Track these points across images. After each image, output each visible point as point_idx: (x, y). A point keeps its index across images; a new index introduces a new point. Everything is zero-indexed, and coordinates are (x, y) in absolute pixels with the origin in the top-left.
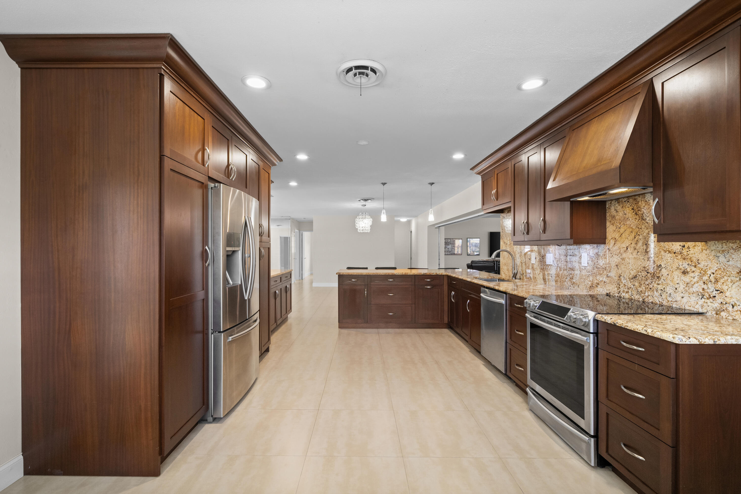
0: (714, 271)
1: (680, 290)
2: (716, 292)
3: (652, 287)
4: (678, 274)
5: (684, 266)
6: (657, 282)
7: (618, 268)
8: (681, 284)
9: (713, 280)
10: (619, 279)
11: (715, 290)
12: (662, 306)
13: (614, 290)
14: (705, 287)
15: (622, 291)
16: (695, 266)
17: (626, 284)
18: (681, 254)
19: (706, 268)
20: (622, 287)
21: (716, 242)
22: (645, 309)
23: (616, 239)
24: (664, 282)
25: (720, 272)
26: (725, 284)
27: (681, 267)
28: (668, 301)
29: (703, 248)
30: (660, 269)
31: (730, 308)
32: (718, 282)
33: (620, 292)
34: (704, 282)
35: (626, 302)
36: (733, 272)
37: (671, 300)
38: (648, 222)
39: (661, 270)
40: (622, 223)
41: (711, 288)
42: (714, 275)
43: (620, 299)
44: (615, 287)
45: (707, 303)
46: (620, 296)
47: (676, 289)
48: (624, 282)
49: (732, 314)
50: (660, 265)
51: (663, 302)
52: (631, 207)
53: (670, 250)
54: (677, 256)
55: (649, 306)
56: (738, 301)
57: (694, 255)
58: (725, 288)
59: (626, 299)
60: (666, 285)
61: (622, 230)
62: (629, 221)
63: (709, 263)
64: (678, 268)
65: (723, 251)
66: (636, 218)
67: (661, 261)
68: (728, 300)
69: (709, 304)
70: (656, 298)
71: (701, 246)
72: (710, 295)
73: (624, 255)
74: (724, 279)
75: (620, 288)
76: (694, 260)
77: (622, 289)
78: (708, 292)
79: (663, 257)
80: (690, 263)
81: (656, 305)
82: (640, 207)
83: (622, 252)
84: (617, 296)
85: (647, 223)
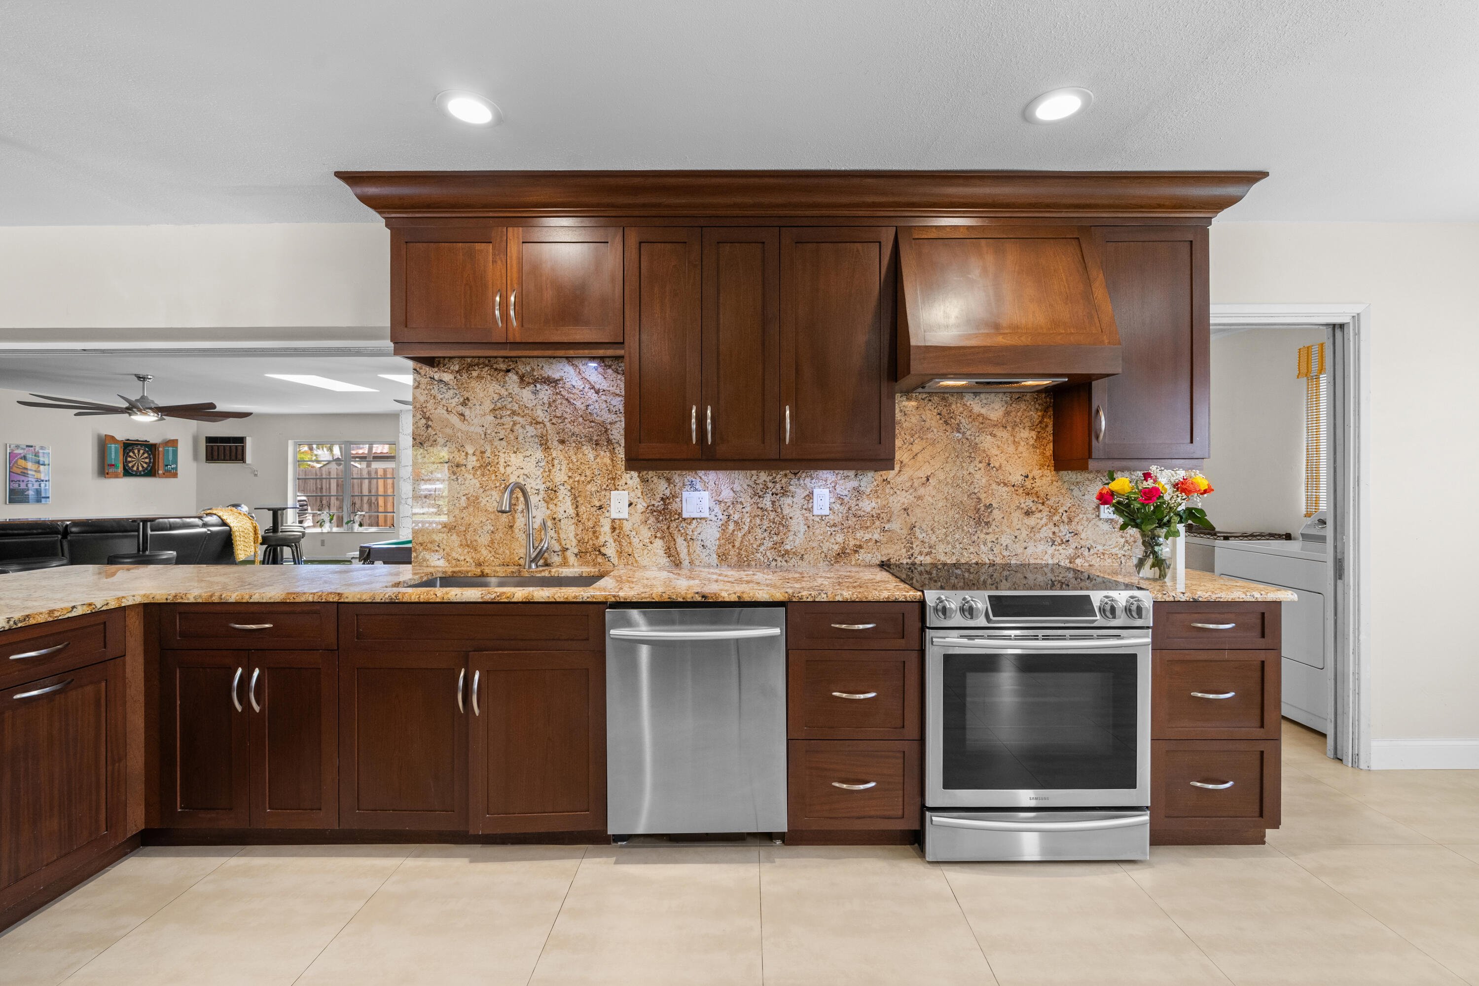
0: (1067, 509)
1: (1021, 538)
2: (1070, 535)
3: (976, 538)
4: (1019, 516)
5: (1027, 504)
6: (984, 531)
7: (908, 513)
8: (1023, 530)
9: (1066, 520)
10: (910, 532)
11: (1068, 532)
12: (994, 565)
13: (899, 553)
14: (1056, 530)
15: (917, 552)
16: (1043, 504)
17: (927, 540)
18: (1022, 487)
19: (1057, 505)
20: (917, 546)
21: (1070, 472)
22: (964, 576)
23: (904, 462)
24: (997, 530)
25: (1074, 509)
26: (1080, 524)
27: (1023, 505)
28: (1004, 557)
29: (1054, 478)
30: (989, 510)
31: (1086, 553)
32: (1071, 522)
33: (912, 555)
34: (1055, 524)
35: (927, 571)
36: (1088, 509)
37: (1008, 554)
38: (969, 437)
39: (991, 512)
40: (916, 436)
41: (1064, 529)
42: (1067, 513)
43: (913, 568)
44: (902, 547)
45: (1058, 550)
46: (913, 561)
47: (1016, 537)
48: (921, 537)
49: (1088, 559)
50: (990, 504)
51: (995, 559)
52: (936, 410)
53: (1006, 481)
54: (1017, 491)
55: (972, 570)
56: (1094, 542)
57: (1041, 488)
58: (1080, 528)
59: (925, 565)
60: (1000, 534)
61: (916, 448)
62: (932, 433)
63: (1061, 498)
64: (1018, 507)
65: (1077, 482)
66: (945, 430)
67: (991, 499)
68: (1083, 543)
69: (1062, 551)
70: (984, 556)
71: (1050, 476)
72: (1062, 540)
73: (922, 491)
74: (1078, 518)
75: (912, 548)
76: (1042, 494)
77: (916, 550)
78: (1059, 537)
79: (995, 492)
80: (1036, 500)
81: (984, 566)
82: (953, 413)
83: (916, 484)
84: (907, 564)
85: (967, 439)
